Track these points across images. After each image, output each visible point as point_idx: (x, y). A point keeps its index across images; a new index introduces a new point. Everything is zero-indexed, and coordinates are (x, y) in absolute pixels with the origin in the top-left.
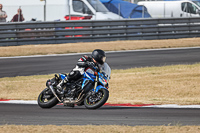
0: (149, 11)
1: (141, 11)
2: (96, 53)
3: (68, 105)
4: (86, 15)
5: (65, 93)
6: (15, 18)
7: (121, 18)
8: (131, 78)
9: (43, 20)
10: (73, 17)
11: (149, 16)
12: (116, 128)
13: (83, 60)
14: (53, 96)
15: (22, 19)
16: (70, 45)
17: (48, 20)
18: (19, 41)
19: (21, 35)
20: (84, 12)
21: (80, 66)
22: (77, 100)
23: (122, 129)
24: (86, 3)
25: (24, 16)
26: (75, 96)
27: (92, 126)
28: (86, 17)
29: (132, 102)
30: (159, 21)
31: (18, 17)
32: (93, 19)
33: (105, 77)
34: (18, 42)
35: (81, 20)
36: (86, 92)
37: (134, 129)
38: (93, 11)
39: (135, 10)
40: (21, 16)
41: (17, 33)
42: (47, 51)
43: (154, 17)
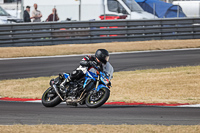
0: (184, 11)
1: (176, 11)
2: (99, 52)
3: (71, 104)
4: (121, 14)
5: (68, 92)
6: (50, 18)
7: (156, 18)
8: (166, 77)
9: (78, 20)
10: (108, 16)
11: (184, 15)
12: (151, 127)
13: (86, 60)
14: (56, 95)
15: (57, 19)
16: (105, 44)
17: (83, 19)
18: (54, 40)
19: (56, 35)
20: (119, 12)
21: (83, 66)
22: (79, 99)
23: (157, 128)
24: (122, 3)
25: (59, 16)
26: (77, 96)
27: (126, 126)
28: (121, 17)
29: (167, 101)
30: (194, 20)
31: (53, 17)
32: (128, 18)
33: (106, 77)
34: (53, 42)
35: (116, 19)
36: (88, 91)
37: (169, 128)
38: (128, 10)
39: (169, 10)
40: (56, 15)
41: (52, 33)
42: (82, 50)
43: (189, 16)
